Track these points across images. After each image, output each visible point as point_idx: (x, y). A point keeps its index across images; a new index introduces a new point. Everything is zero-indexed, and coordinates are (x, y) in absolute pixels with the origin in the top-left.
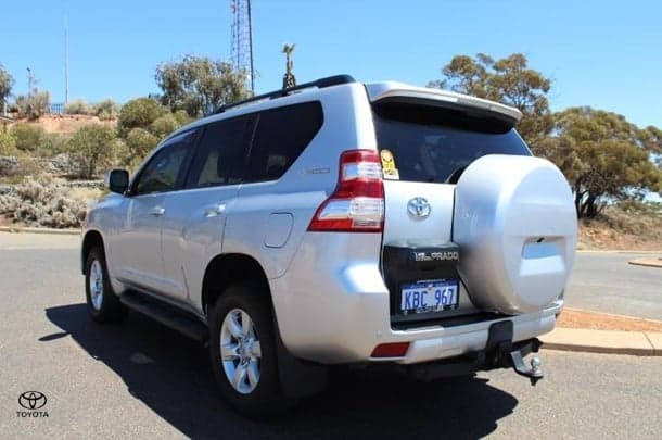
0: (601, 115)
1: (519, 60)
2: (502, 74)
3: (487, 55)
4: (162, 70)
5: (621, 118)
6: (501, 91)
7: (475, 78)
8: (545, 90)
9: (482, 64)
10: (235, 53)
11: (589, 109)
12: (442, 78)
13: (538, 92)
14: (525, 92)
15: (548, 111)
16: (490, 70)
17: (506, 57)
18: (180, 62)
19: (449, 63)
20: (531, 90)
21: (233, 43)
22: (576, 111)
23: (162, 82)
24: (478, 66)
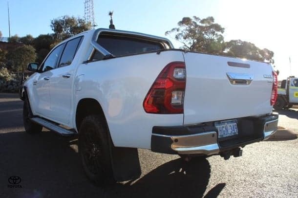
0: (245, 43)
1: (212, 19)
2: (204, 25)
3: (197, 17)
4: (54, 22)
5: (253, 44)
6: (203, 32)
7: (192, 27)
8: (222, 32)
9: (195, 21)
10: (86, 16)
11: (240, 40)
12: (178, 27)
13: (219, 33)
14: (213, 33)
15: (224, 41)
16: (199, 23)
17: (206, 18)
18: (62, 19)
19: (181, 20)
20: (216, 32)
21: (85, 11)
22: (235, 41)
23: (54, 28)
24: (194, 22)
